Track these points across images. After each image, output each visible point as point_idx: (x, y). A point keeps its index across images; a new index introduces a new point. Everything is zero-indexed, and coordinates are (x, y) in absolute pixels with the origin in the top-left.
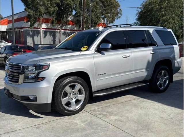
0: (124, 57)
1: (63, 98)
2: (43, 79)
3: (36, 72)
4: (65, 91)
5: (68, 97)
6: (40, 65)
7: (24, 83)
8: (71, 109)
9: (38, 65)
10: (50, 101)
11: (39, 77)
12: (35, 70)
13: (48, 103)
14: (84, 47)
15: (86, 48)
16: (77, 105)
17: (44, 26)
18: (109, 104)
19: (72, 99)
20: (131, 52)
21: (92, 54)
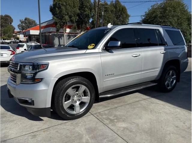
0: (134, 57)
1: (66, 101)
2: (41, 80)
3: (33, 72)
4: (67, 94)
5: (70, 100)
6: (38, 64)
8: (74, 113)
9: (36, 64)
10: (49, 105)
11: (35, 78)
12: (32, 70)
13: (47, 107)
14: (91, 45)
15: (93, 46)
16: (81, 108)
19: (76, 102)
20: (141, 52)
21: (99, 52)
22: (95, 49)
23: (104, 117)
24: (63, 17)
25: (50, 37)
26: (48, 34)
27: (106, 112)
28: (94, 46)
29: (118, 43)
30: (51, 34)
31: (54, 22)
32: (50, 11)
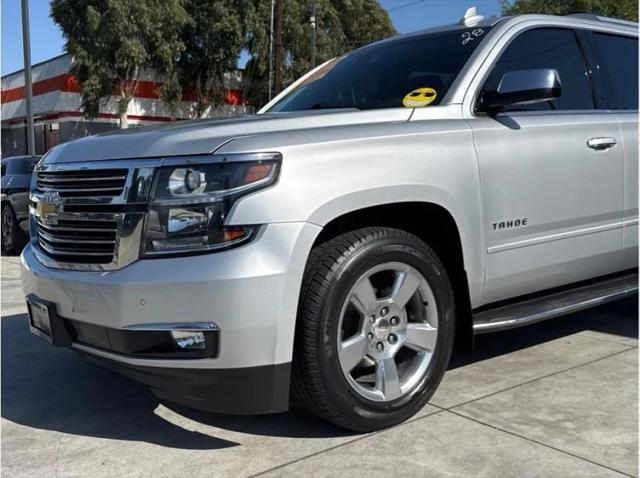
0: (592, 147)
1: (345, 338)
2: (248, 234)
3: (212, 200)
4: (351, 304)
5: (363, 335)
6: (229, 160)
7: (143, 261)
8: (378, 394)
9: (220, 160)
11: (226, 224)
12: (207, 190)
13: (276, 363)
14: (416, 95)
15: (428, 95)
16: (402, 378)
17: (135, 108)
18: (530, 374)
19: (383, 346)
20: (614, 127)
22: (445, 105)
23: (506, 415)
24: (117, 44)
25: (52, 135)
26: (42, 123)
27: (505, 398)
28: (434, 97)
29: (544, 79)
30: (55, 126)
31: (73, 70)
32: (52, 19)
